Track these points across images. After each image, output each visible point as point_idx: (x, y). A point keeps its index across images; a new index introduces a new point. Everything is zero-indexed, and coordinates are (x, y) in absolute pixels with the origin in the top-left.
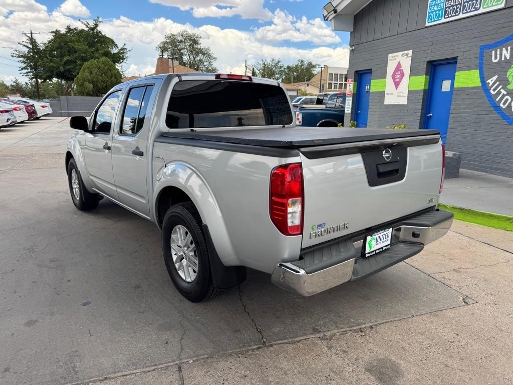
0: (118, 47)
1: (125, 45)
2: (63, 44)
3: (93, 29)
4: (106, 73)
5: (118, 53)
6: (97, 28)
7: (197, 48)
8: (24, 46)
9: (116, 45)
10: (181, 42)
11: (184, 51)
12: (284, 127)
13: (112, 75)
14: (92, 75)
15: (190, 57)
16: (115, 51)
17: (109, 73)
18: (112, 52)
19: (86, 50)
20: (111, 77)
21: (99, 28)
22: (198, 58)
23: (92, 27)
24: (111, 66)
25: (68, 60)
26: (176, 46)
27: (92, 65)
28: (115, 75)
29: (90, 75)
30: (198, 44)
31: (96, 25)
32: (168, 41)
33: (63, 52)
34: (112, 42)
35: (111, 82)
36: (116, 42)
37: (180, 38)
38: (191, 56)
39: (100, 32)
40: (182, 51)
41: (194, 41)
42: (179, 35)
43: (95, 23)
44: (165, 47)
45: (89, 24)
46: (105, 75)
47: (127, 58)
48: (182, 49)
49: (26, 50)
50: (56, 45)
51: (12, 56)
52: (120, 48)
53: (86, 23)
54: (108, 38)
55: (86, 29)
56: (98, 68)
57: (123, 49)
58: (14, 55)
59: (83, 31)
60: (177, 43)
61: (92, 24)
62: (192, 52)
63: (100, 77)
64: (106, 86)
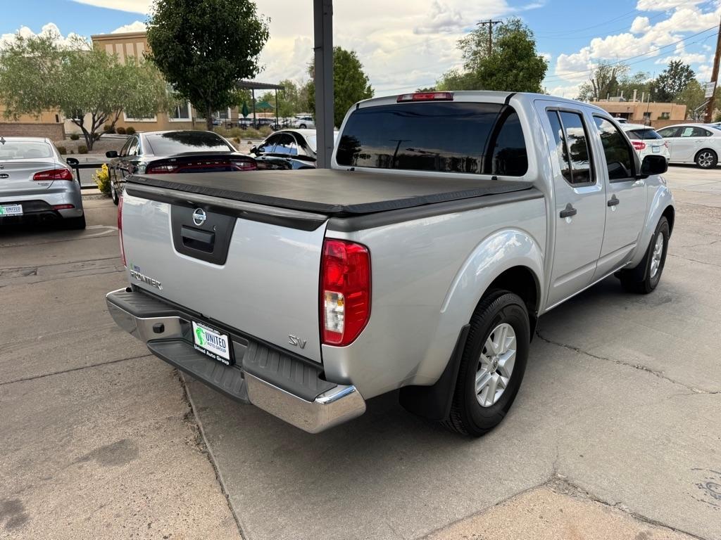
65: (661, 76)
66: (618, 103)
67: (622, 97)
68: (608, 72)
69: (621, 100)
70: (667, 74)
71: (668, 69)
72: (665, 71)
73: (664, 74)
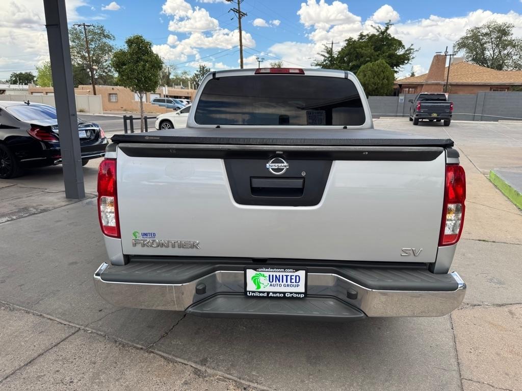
0: (404, 48)
1: (412, 45)
2: (352, 50)
3: (383, 33)
4: (379, 75)
5: (404, 55)
6: (388, 31)
7: (506, 40)
8: (322, 55)
9: (404, 46)
10: (486, 34)
11: (487, 46)
12: (345, 128)
13: (385, 76)
14: (365, 78)
15: (494, 51)
16: (400, 52)
17: (382, 75)
18: (398, 54)
19: (372, 54)
20: (384, 79)
21: (389, 32)
22: (506, 52)
23: (383, 31)
24: (385, 68)
25: (354, 65)
26: (479, 40)
27: (367, 68)
28: (387, 77)
29: (363, 78)
30: (508, 35)
31: (387, 29)
32: (468, 35)
33: (351, 58)
34: (400, 44)
35: (382, 84)
36: (404, 43)
37: (485, 31)
38: (496, 51)
39: (389, 34)
40: (485, 45)
41: (503, 31)
42: (484, 27)
43: (386, 26)
44: (465, 42)
45: (380, 28)
46: (378, 77)
47: (413, 58)
48: (486, 43)
49: (322, 58)
50: (346, 52)
51: (312, 65)
52: (406, 49)
53: (377, 28)
54: (396, 40)
55: (377, 34)
56: (372, 71)
57: (410, 49)
58: (313, 64)
59: (373, 35)
60: (481, 37)
61: (383, 28)
62: (497, 45)
63: (372, 79)
64: (377, 88)
65: (196, 74)
66: (180, 90)
67: (181, 86)
68: (165, 69)
69: (182, 88)
70: (199, 73)
71: (199, 70)
72: (197, 71)
73: (197, 73)
